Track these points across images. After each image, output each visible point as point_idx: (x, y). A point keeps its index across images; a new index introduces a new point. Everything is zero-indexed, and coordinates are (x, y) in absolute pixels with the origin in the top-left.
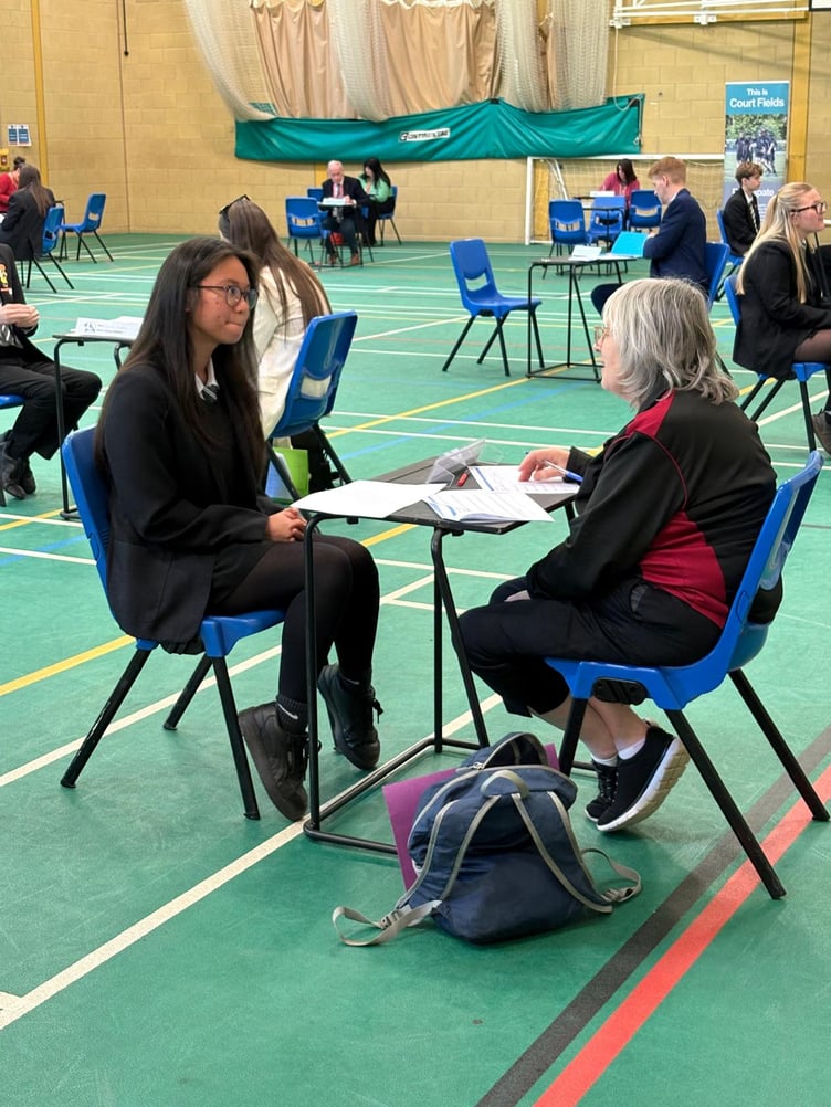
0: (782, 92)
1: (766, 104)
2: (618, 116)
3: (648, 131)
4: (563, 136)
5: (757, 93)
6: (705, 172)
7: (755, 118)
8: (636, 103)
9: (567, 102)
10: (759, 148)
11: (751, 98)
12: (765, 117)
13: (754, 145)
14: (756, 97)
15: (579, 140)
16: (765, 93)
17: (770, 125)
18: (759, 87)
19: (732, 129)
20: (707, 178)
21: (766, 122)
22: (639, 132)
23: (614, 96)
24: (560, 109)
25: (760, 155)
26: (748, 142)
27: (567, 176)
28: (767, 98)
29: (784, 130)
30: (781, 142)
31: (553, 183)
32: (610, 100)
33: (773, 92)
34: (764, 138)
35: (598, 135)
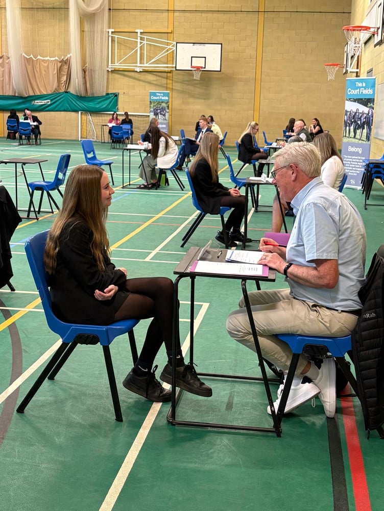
0: (167, 95)
1: (163, 98)
2: (110, 99)
3: (120, 105)
4: (91, 105)
5: (160, 95)
6: (140, 119)
7: (160, 102)
8: (116, 95)
9: (93, 94)
10: (161, 112)
11: (158, 96)
12: (162, 102)
13: (159, 111)
14: (159, 96)
15: (97, 106)
16: (162, 95)
17: (164, 105)
18: (160, 93)
19: (152, 105)
20: (141, 121)
21: (163, 104)
22: (117, 105)
23: (110, 93)
24: (90, 96)
25: (161, 114)
26: (157, 110)
27: (93, 118)
28: (163, 96)
29: (168, 107)
30: (167, 110)
31: (88, 120)
32: (108, 94)
33: (165, 95)
34: (162, 109)
35: (104, 105)
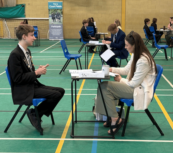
0: (61, 4)
1: (58, 7)
2: (19, 9)
3: (27, 12)
4: (6, 13)
5: (55, 4)
6: (41, 22)
7: (56, 10)
8: (23, 6)
9: (7, 5)
10: (57, 16)
11: (54, 5)
12: (58, 9)
13: (56, 16)
14: (55, 5)
15: (10, 14)
16: (57, 4)
17: (59, 11)
18: (56, 3)
19: (50, 12)
20: (42, 23)
21: (58, 11)
22: (24, 13)
23: (19, 4)
24: (5, 7)
25: (57, 18)
26: (54, 15)
27: (7, 23)
28: (58, 5)
29: (62, 13)
30: (61, 15)
31: (4, 24)
32: (17, 5)
33: (59, 4)
34: (58, 14)
35: (15, 13)
